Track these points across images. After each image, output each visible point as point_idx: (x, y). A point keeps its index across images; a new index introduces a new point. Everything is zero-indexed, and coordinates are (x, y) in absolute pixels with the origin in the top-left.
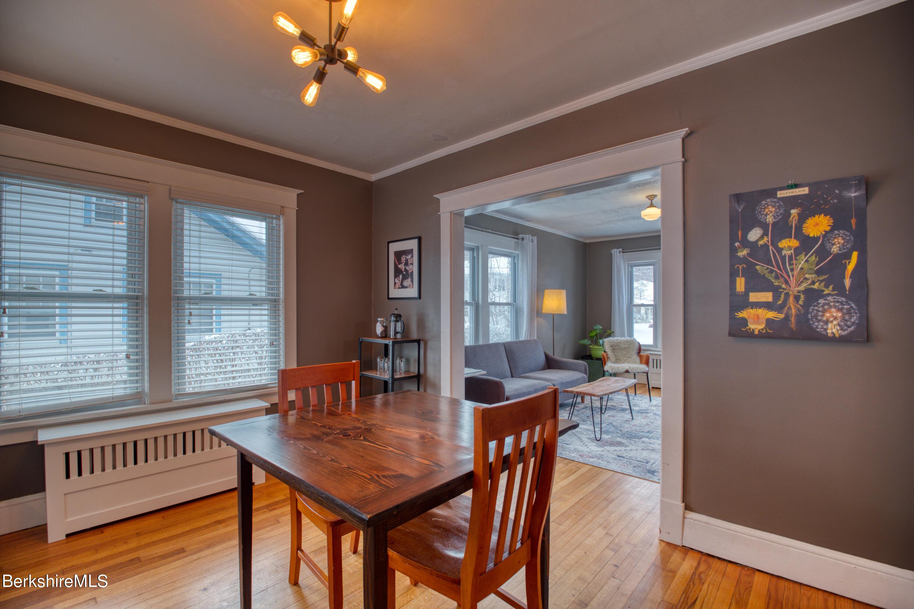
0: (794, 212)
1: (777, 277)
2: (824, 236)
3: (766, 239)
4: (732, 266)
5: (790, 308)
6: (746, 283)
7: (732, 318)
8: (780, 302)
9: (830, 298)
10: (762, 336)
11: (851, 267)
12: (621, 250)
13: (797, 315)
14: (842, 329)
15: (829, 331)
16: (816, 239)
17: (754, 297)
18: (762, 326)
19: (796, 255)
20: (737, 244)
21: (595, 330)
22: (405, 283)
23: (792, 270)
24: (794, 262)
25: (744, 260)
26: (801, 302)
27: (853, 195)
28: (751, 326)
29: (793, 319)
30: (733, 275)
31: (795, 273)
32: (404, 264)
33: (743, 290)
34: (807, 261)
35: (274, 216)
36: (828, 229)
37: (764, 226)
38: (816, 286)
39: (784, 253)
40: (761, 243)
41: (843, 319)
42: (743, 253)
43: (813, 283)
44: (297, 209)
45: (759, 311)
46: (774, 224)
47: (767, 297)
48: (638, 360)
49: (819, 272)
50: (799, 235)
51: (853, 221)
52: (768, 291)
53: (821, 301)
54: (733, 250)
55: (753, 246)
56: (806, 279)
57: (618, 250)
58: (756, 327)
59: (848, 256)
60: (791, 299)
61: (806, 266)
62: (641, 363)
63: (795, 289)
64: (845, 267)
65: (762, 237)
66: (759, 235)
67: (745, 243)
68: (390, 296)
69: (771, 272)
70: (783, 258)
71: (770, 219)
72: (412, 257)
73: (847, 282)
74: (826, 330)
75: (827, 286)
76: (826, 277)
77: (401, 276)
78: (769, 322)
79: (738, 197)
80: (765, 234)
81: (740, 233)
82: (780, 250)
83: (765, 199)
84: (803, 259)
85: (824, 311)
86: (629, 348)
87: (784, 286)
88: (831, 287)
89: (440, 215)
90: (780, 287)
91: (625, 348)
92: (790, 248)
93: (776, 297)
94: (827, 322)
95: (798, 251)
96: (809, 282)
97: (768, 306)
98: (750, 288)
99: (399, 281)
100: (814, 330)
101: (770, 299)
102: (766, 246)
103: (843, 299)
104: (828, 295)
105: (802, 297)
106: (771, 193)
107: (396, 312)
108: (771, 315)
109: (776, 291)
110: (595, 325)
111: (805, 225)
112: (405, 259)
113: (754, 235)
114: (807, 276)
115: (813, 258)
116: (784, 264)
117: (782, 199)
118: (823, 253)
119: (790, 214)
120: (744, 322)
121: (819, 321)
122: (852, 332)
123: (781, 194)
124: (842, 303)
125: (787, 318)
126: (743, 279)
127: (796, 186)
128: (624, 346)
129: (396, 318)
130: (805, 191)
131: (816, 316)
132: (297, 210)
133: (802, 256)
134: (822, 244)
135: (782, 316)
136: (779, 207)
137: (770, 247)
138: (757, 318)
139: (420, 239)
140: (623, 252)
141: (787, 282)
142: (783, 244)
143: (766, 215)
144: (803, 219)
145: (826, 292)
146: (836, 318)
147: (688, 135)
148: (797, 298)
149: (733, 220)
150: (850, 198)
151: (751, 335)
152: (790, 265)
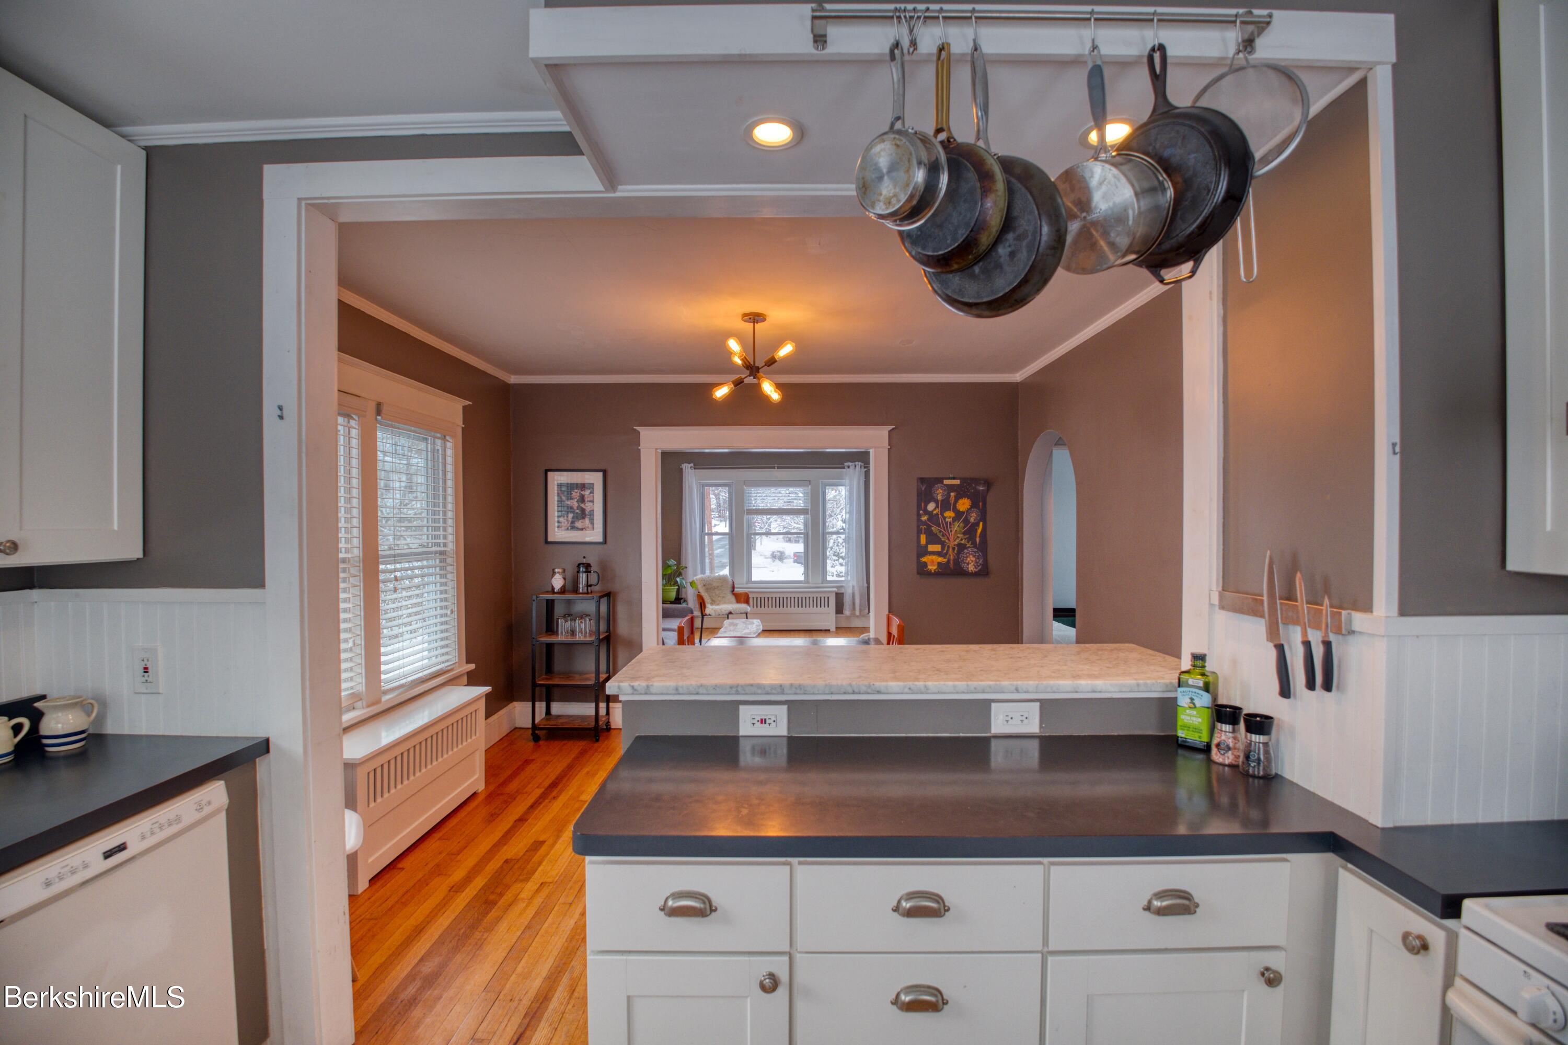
0: (952, 494)
1: (943, 536)
2: (967, 511)
3: (937, 510)
4: (918, 527)
5: (950, 555)
6: (926, 538)
7: (918, 562)
8: (945, 551)
9: (970, 549)
10: (937, 574)
11: (979, 531)
12: (692, 465)
13: (954, 560)
14: (976, 568)
15: (970, 569)
16: (963, 513)
17: (931, 548)
18: (935, 567)
19: (953, 522)
20: (921, 512)
21: (669, 566)
22: (579, 524)
23: (951, 531)
24: (952, 526)
25: (925, 523)
26: (955, 552)
27: (981, 488)
28: (930, 567)
29: (952, 562)
30: (919, 532)
31: (953, 533)
32: (576, 500)
33: (925, 543)
34: (959, 526)
35: (439, 435)
36: (969, 507)
37: (936, 501)
38: (963, 542)
39: (947, 520)
40: (935, 512)
41: (976, 562)
42: (924, 518)
43: (962, 540)
44: (463, 426)
45: (934, 557)
46: (942, 501)
47: (937, 548)
48: (733, 599)
49: (964, 533)
50: (955, 510)
51: (981, 504)
52: (939, 544)
53: (966, 551)
54: (919, 516)
55: (929, 513)
56: (958, 537)
57: (690, 465)
58: (932, 568)
59: (978, 524)
60: (951, 549)
61: (958, 529)
62: (738, 601)
63: (953, 543)
64: (976, 531)
65: (935, 509)
66: (934, 507)
67: (926, 512)
68: (550, 539)
69: (940, 531)
70: (946, 523)
71: (940, 498)
72: (592, 492)
73: (978, 540)
74: (968, 568)
75: (968, 542)
76: (967, 536)
77: (571, 516)
78: (939, 564)
79: (922, 480)
80: (937, 507)
81: (923, 504)
82: (945, 518)
83: (937, 484)
84: (957, 524)
85: (967, 557)
86: (722, 586)
87: (947, 541)
88: (970, 543)
89: (640, 450)
90: (945, 542)
91: (718, 587)
92: (950, 517)
93: (943, 548)
94: (968, 564)
95: (954, 519)
96: (960, 539)
97: (939, 554)
98: (929, 542)
99: (567, 521)
100: (962, 569)
101: (940, 550)
102: (937, 514)
103: (976, 550)
104: (969, 547)
105: (956, 548)
106: (940, 480)
107: (584, 561)
108: (940, 559)
109: (943, 544)
110: (669, 560)
111: (958, 504)
112: (578, 494)
113: (931, 507)
114: (959, 535)
115: (962, 524)
116: (947, 527)
117: (946, 485)
118: (966, 521)
119: (950, 496)
120: (925, 564)
121: (964, 563)
122: (980, 570)
123: (946, 482)
124: (975, 552)
125: (949, 560)
126: (925, 536)
127: (954, 478)
128: (717, 585)
129: (586, 568)
130: (957, 482)
131: (963, 560)
132: (462, 428)
133: (956, 522)
134: (966, 516)
135: (946, 560)
136: (945, 490)
137: (940, 516)
138: (933, 562)
139: (605, 472)
140: (695, 469)
141: (948, 539)
142: (947, 514)
143: (938, 494)
144: (957, 499)
145: (968, 545)
146: (972, 562)
147: (893, 429)
148: (954, 549)
149: (919, 494)
150: (979, 490)
151: (929, 574)
152: (950, 528)
